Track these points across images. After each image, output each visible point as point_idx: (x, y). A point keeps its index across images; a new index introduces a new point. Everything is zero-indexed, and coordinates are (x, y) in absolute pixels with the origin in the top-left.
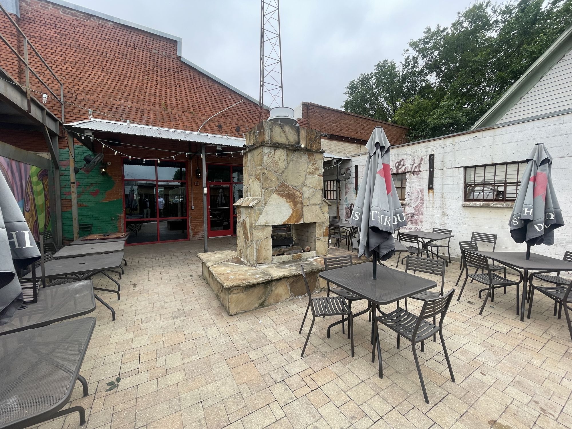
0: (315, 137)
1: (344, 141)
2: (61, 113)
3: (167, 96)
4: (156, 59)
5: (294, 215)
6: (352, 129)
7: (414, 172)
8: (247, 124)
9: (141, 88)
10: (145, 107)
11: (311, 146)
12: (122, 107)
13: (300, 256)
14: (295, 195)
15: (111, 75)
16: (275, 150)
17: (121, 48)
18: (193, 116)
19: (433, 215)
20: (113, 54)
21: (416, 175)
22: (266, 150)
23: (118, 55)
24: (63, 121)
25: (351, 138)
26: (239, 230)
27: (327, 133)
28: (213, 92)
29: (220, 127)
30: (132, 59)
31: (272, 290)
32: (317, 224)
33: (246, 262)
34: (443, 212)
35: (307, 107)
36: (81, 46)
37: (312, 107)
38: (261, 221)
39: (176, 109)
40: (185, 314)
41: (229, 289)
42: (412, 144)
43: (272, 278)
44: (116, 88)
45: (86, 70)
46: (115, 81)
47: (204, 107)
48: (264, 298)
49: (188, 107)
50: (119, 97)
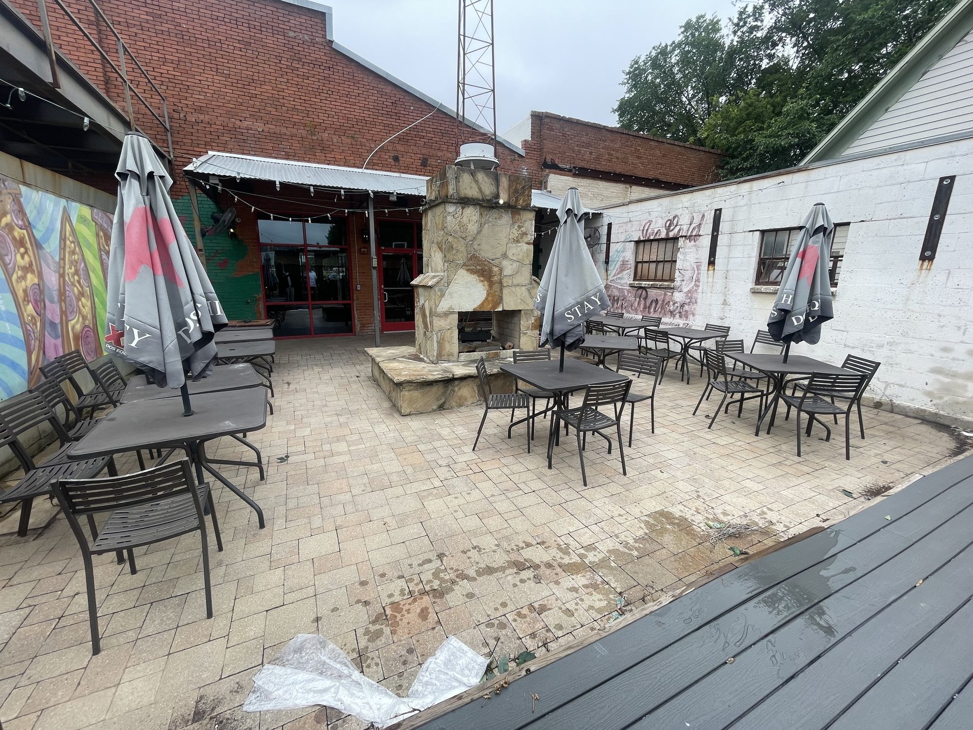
0: (523, 187)
1: (602, 179)
2: (168, 144)
3: (314, 110)
4: (294, 47)
5: (490, 298)
6: (617, 158)
7: (691, 236)
8: (440, 154)
9: (275, 99)
10: (284, 130)
11: (517, 200)
12: (250, 132)
13: (497, 355)
14: (491, 271)
15: (230, 80)
16: (463, 208)
17: (242, 32)
18: (354, 143)
19: (710, 305)
20: (231, 44)
21: (693, 242)
22: (451, 208)
23: (238, 45)
24: (172, 156)
25: (615, 174)
26: (418, 318)
27: (572, 166)
28: (385, 100)
29: (396, 159)
30: (259, 50)
31: (454, 391)
32: (522, 312)
33: (425, 358)
34: (725, 300)
35: (540, 120)
36: (184, 33)
37: (547, 120)
38: (444, 306)
39: (329, 132)
40: (350, 412)
41: (399, 385)
42: (692, 192)
43: (453, 375)
44: (239, 100)
45: (195, 73)
46: (236, 89)
47: (372, 126)
48: (443, 400)
49: (346, 128)
50: (244, 115)
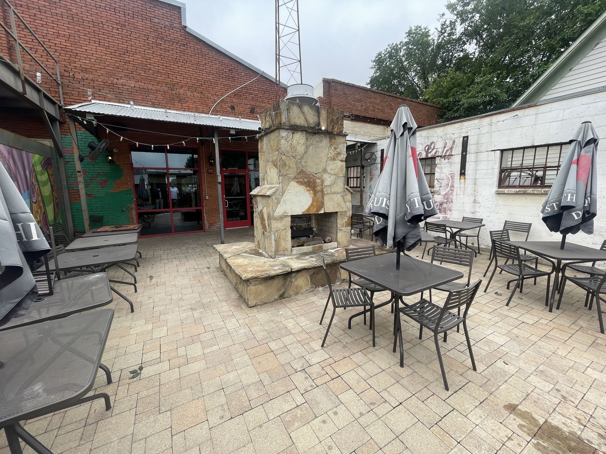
0: (337, 118)
1: (369, 122)
2: (59, 95)
3: (173, 73)
4: (158, 30)
5: (315, 204)
6: (378, 109)
7: (445, 156)
8: (263, 105)
9: (144, 65)
10: (150, 87)
11: (333, 128)
12: (125, 87)
13: (321, 248)
14: (315, 182)
15: (109, 50)
16: (293, 133)
17: (119, 17)
18: (202, 96)
19: (463, 203)
20: (111, 25)
21: (447, 160)
22: (284, 133)
23: (116, 26)
24: (62, 103)
25: (377, 119)
26: (257, 221)
27: (350, 114)
28: (224, 68)
29: (233, 108)
30: (131, 30)
31: (292, 282)
32: (339, 213)
33: (264, 253)
34: (475, 200)
35: (329, 84)
36: (74, 16)
37: (334, 84)
38: (279, 211)
39: (184, 89)
40: (203, 306)
41: (248, 281)
42: (444, 125)
43: (291, 269)
44: (116, 64)
45: (82, 45)
46: (114, 56)
47: (215, 85)
48: (283, 290)
49: (197, 87)
50: (120, 75)
